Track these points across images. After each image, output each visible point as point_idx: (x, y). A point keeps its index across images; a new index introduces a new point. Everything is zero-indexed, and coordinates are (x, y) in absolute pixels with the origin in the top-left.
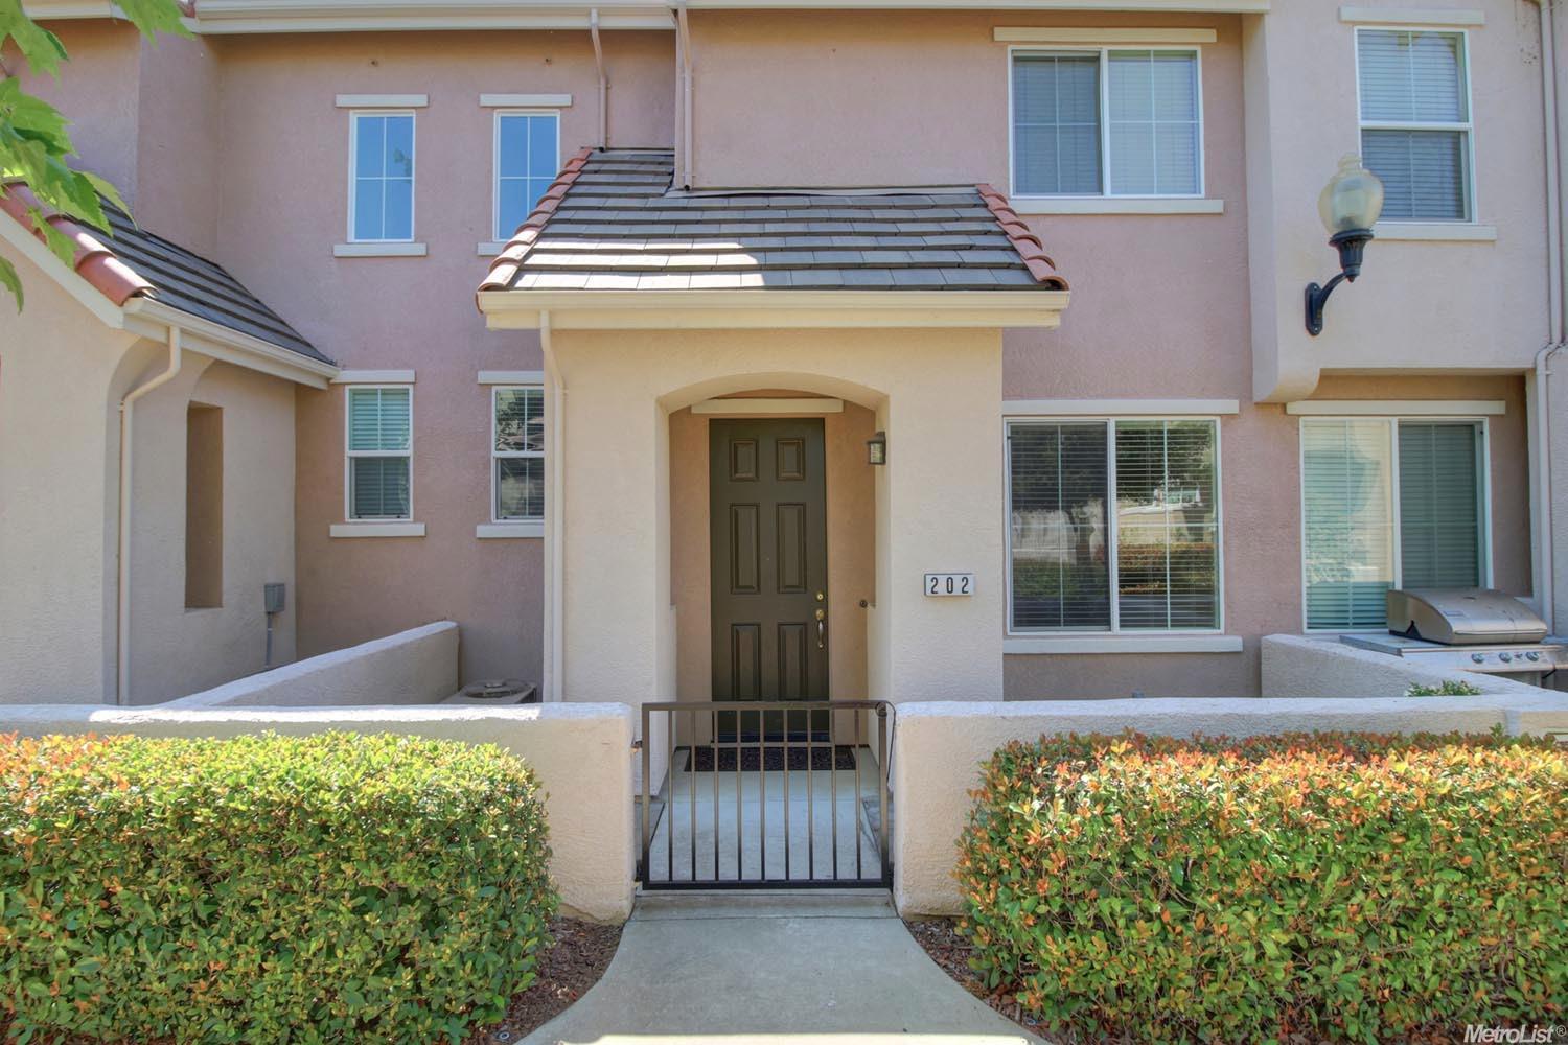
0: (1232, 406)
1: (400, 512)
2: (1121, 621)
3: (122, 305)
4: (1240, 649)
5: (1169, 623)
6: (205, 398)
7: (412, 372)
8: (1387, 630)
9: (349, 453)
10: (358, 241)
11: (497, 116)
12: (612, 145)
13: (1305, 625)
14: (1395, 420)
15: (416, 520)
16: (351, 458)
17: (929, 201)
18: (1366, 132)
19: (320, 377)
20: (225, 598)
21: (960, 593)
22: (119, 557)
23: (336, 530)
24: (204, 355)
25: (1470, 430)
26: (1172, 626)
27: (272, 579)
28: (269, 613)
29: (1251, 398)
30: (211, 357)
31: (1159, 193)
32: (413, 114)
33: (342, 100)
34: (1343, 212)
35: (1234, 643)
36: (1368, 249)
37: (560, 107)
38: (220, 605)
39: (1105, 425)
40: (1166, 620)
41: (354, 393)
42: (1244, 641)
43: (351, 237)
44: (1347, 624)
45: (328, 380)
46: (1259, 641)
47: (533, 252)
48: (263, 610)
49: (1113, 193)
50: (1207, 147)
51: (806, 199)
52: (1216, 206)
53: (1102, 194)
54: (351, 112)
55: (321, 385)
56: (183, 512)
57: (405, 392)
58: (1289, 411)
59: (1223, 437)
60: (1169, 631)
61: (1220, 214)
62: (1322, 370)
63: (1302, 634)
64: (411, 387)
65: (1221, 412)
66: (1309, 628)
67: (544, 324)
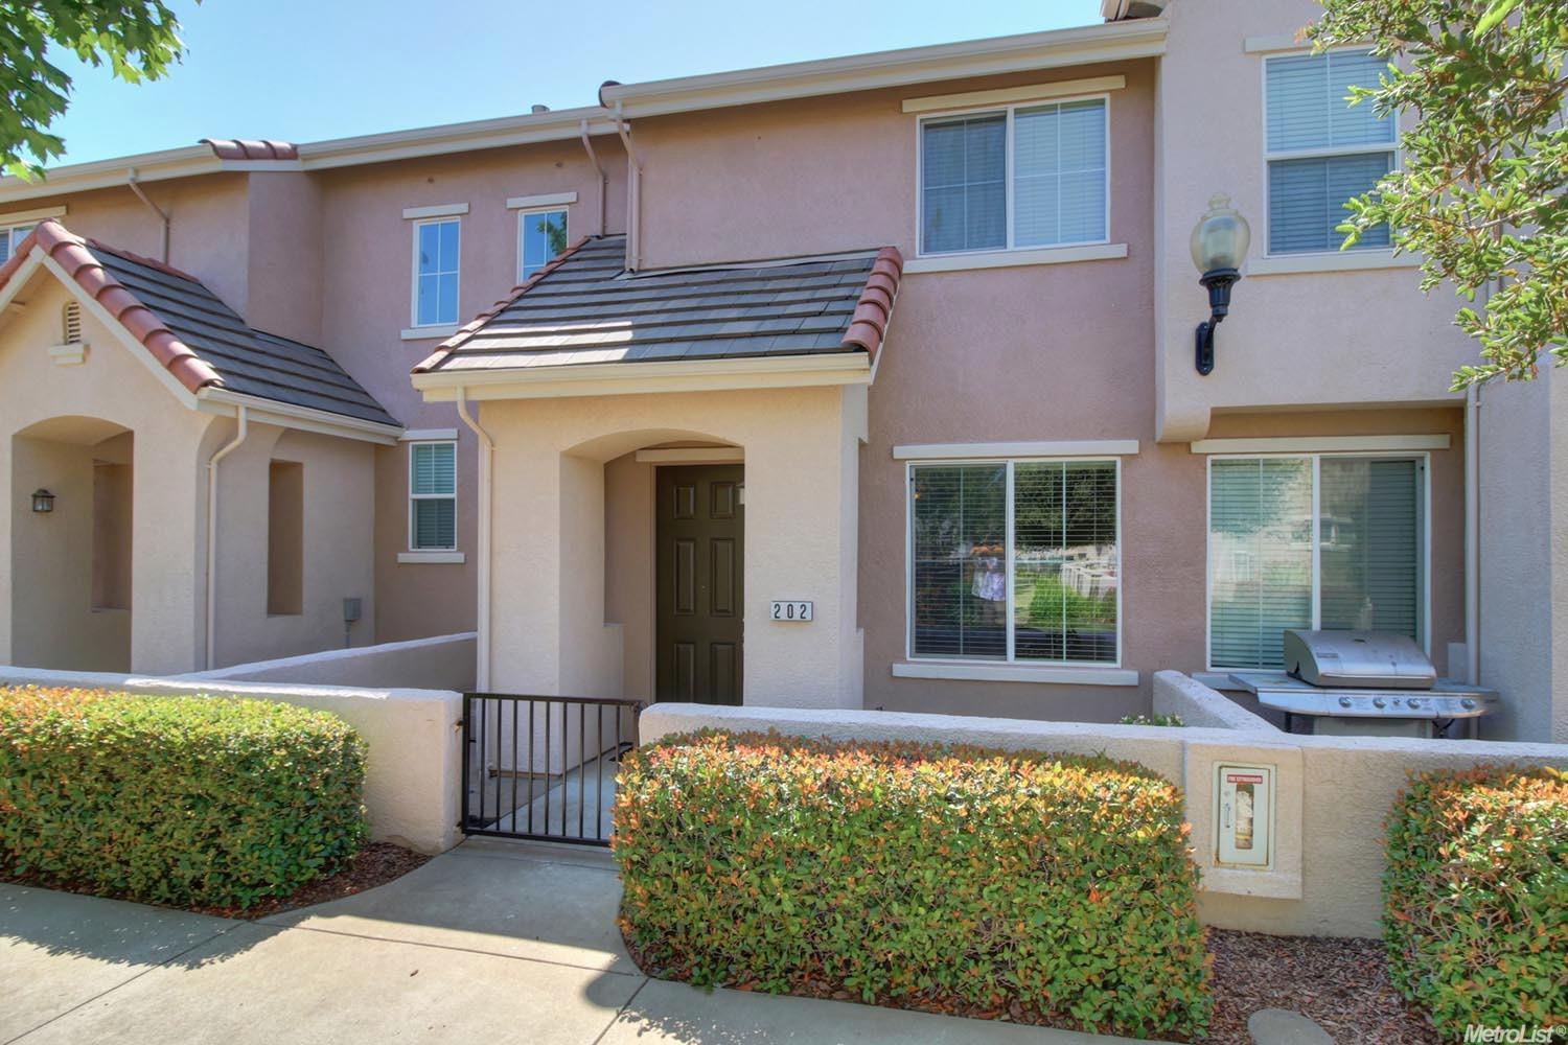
0: (1131, 446)
1: (449, 543)
2: (1017, 651)
3: (195, 393)
4: (1136, 683)
5: (1065, 656)
6: (284, 456)
7: (455, 431)
8: (1284, 671)
9: (412, 496)
10: (421, 326)
11: (521, 215)
12: (608, 232)
13: (1208, 664)
14: (1316, 458)
15: (459, 550)
16: (414, 500)
17: (828, 268)
18: (1273, 164)
19: (388, 436)
20: (305, 606)
21: (799, 618)
22: (207, 574)
23: (403, 558)
24: (277, 426)
25: (1411, 465)
26: (1067, 658)
27: (350, 594)
28: (347, 621)
29: (1154, 439)
30: (282, 427)
31: (1062, 242)
32: (458, 219)
33: (407, 213)
34: (1211, 253)
35: (1131, 677)
36: (1236, 290)
37: (569, 204)
38: (299, 613)
39: (1004, 466)
40: (1062, 653)
41: (418, 449)
42: (1140, 676)
43: (414, 323)
44: (1257, 663)
45: (396, 438)
46: (1152, 675)
47: (474, 337)
48: (342, 618)
49: (1016, 245)
50: (1113, 193)
51: (725, 273)
52: (1120, 251)
53: (1006, 247)
54: (415, 222)
55: (392, 443)
56: (267, 542)
57: (452, 446)
58: (1194, 450)
59: (1123, 476)
60: (1065, 663)
61: (1124, 258)
62: (1213, 409)
63: (1205, 671)
64: (455, 443)
65: (1122, 453)
66: (1213, 666)
67: (459, 397)
